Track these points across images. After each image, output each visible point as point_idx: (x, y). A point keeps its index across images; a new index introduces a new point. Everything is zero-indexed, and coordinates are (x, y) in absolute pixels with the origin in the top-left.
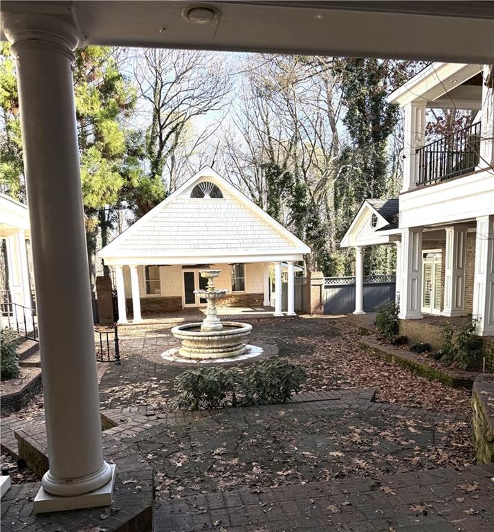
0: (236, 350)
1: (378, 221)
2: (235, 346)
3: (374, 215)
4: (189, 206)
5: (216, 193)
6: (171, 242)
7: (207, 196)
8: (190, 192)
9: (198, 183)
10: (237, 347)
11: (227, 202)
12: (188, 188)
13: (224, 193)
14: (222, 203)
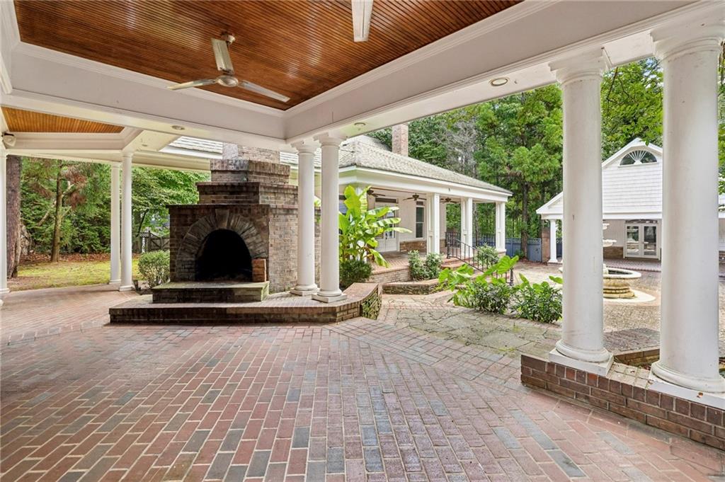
4: (618, 172)
5: (649, 159)
7: (638, 162)
8: (620, 161)
9: (628, 153)
11: (660, 165)
12: (618, 158)
13: (656, 157)
14: (657, 165)
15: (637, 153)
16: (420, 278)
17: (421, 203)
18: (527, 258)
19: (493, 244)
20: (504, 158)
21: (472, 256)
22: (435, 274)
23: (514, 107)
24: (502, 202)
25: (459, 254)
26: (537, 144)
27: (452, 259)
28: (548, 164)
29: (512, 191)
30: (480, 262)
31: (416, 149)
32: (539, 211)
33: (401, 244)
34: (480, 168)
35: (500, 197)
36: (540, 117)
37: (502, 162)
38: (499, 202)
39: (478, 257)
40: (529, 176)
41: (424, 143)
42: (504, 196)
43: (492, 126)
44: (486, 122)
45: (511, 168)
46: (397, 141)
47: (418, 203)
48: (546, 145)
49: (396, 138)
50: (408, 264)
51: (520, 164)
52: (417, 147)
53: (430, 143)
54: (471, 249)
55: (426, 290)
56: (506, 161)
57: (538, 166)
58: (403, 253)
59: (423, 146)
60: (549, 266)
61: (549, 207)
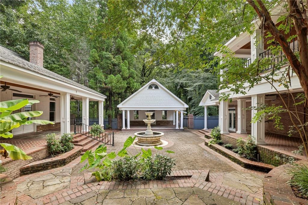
0: (157, 143)
1: (212, 97)
2: (157, 141)
3: (210, 95)
4: (147, 91)
5: (157, 87)
6: (141, 103)
7: (153, 88)
8: (148, 87)
9: (151, 84)
10: (158, 142)
11: (160, 90)
12: (147, 86)
13: (159, 87)
14: (158, 90)
15: (153, 85)
16: (57, 153)
17: (54, 99)
18: (111, 128)
19: (98, 123)
20: (103, 79)
21: (88, 131)
22: (68, 148)
23: (109, 54)
24: (102, 101)
25: (82, 131)
26: (118, 75)
27: (78, 135)
28: (123, 84)
29: (106, 96)
30: (93, 134)
31: (49, 66)
32: (118, 106)
33: (37, 127)
34: (91, 83)
35: (101, 98)
36: (119, 63)
37: (102, 81)
38: (100, 101)
39: (92, 131)
40: (115, 89)
41: (55, 64)
42: (103, 98)
43: (97, 62)
44: (93, 59)
45: (106, 84)
46: (34, 57)
47: (51, 99)
48: (122, 76)
49: (33, 55)
50: (46, 144)
51: (111, 83)
52: (49, 65)
53: (59, 65)
54: (87, 127)
55: (63, 163)
56: (104, 80)
57: (119, 85)
58: (40, 133)
59: (54, 66)
60: (122, 131)
61: (122, 104)
